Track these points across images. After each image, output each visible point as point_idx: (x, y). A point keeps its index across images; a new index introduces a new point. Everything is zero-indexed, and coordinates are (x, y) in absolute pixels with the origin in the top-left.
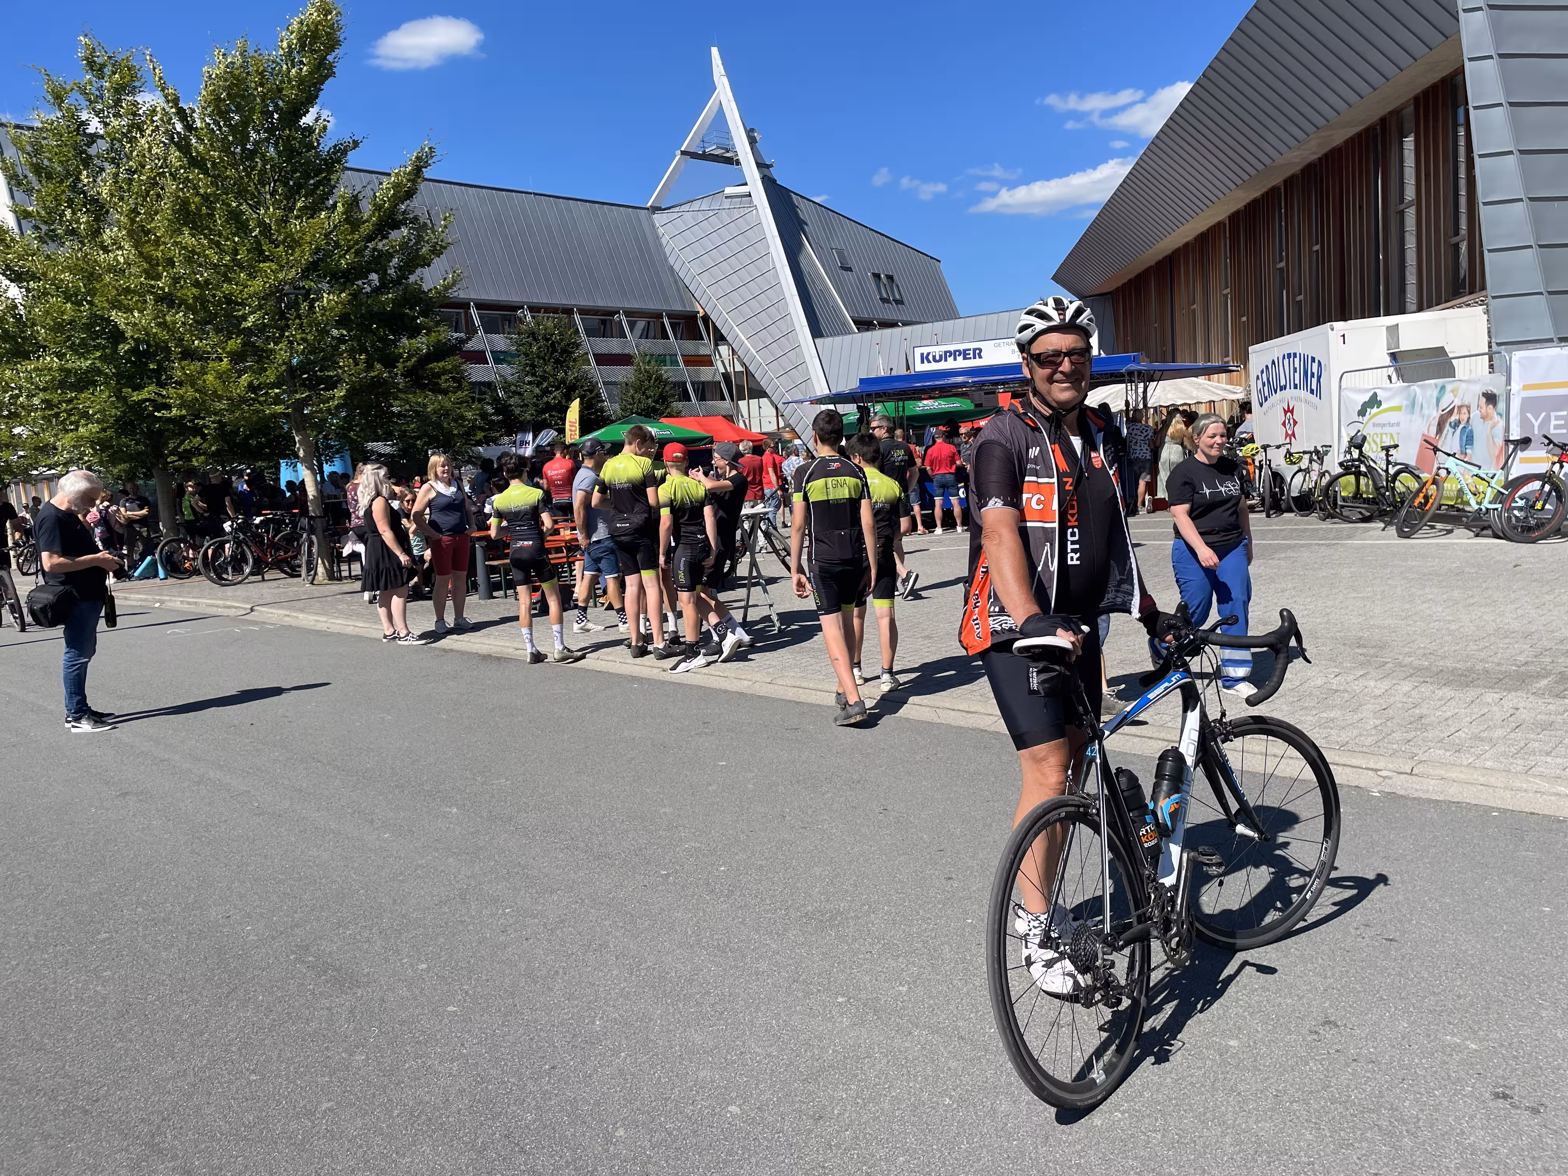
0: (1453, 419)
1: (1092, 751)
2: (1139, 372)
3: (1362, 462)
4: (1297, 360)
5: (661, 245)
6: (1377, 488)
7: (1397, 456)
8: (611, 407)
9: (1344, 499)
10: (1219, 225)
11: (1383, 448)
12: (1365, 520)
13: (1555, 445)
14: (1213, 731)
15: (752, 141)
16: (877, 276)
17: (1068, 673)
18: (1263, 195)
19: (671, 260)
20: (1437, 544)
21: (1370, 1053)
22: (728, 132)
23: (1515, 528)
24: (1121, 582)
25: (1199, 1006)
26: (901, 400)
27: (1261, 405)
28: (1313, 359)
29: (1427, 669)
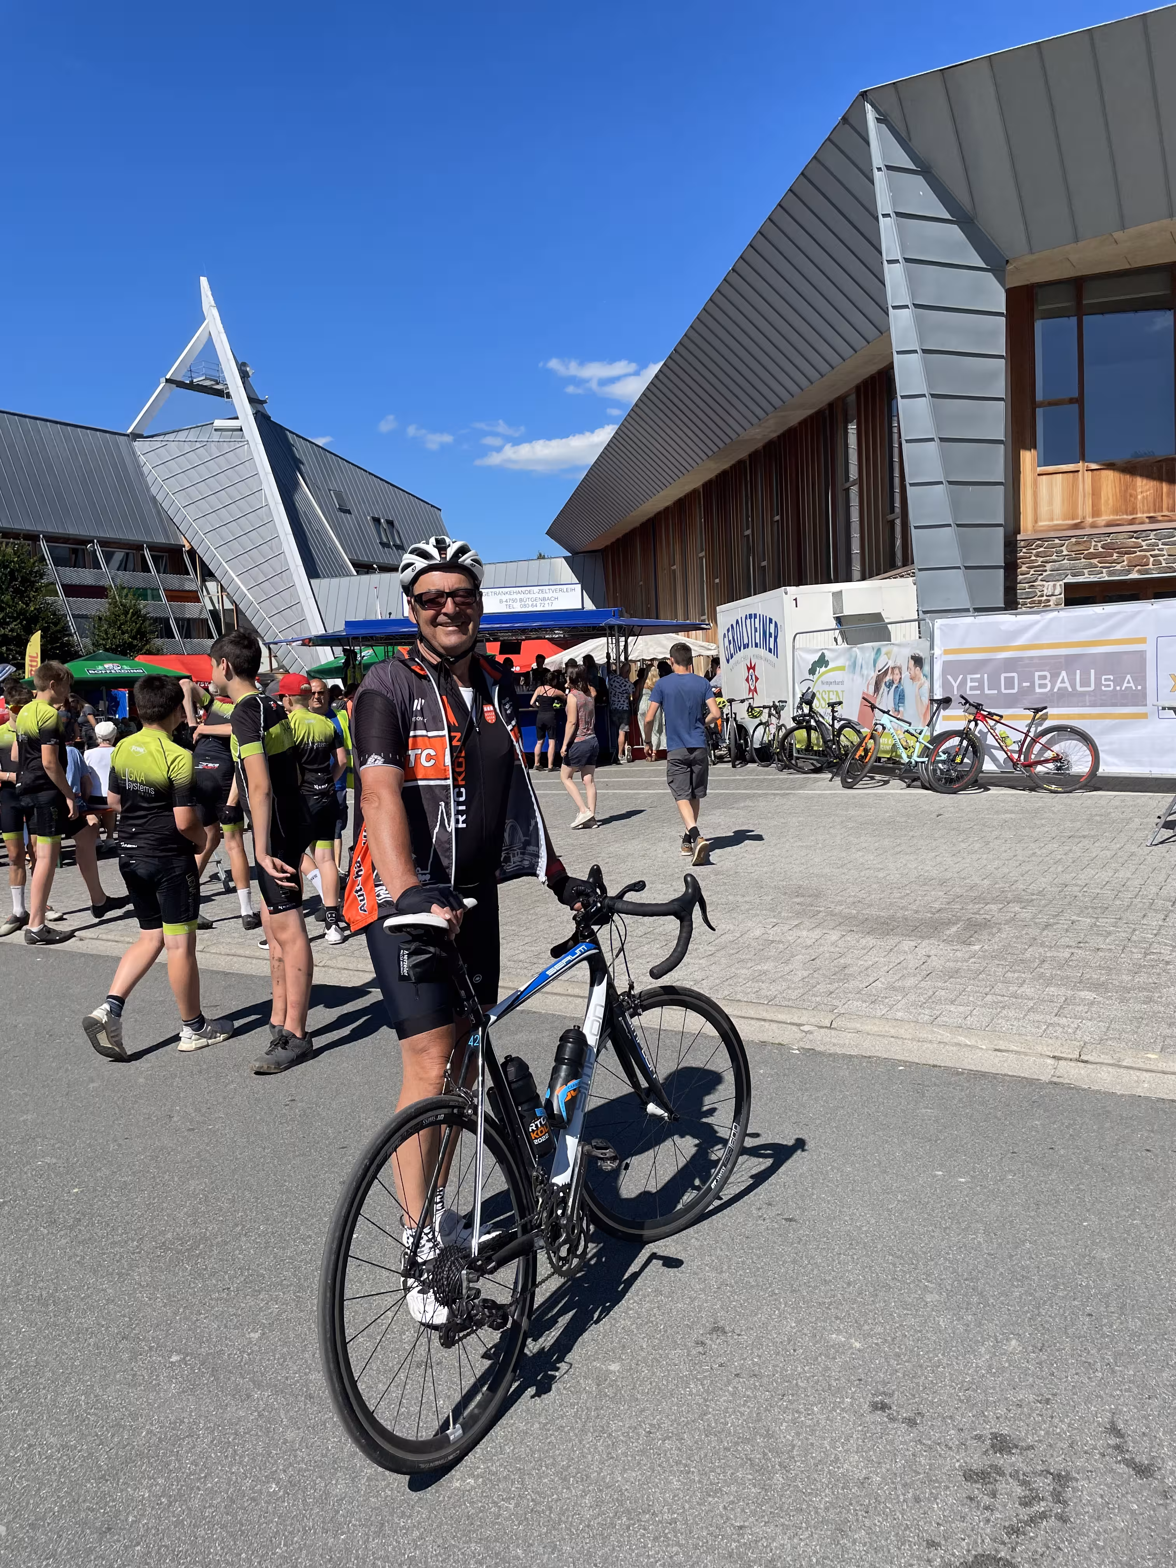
0: (888, 678)
1: (475, 1041)
2: (620, 627)
3: (813, 717)
4: (757, 620)
5: (142, 474)
6: (825, 742)
7: (841, 711)
8: (80, 641)
9: (798, 751)
10: (694, 493)
11: (829, 705)
12: (817, 771)
13: (970, 704)
14: (621, 1005)
15: (244, 376)
16: (376, 521)
17: (444, 954)
18: (731, 467)
19: (154, 490)
20: (875, 795)
21: (754, 1364)
22: (218, 364)
23: (940, 779)
24: (527, 843)
25: (596, 1316)
26: (391, 644)
27: (728, 661)
28: (771, 620)
29: (854, 917)
